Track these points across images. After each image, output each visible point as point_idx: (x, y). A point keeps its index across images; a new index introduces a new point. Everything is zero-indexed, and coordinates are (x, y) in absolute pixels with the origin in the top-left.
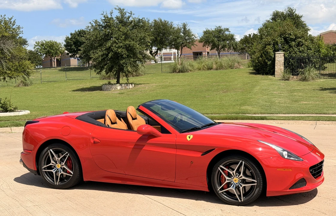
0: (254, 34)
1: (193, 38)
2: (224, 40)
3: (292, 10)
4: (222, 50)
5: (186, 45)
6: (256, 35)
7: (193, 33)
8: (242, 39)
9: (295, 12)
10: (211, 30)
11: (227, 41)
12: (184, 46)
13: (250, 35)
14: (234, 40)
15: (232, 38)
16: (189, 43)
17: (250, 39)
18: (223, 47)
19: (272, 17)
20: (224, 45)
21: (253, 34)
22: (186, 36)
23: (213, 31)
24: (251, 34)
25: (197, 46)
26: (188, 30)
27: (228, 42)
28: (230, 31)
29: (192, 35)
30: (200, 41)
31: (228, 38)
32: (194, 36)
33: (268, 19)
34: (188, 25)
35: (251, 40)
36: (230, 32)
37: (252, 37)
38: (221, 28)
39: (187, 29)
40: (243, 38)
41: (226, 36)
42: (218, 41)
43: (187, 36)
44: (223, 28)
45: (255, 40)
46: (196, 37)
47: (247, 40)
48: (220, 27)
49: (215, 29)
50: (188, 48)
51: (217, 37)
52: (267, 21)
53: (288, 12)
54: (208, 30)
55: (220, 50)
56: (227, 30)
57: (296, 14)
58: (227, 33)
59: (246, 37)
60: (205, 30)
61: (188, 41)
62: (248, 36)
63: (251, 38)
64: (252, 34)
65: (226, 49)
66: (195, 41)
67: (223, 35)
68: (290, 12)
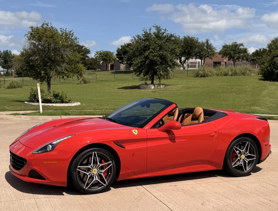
1: (214, 51)
2: (239, 53)
4: (237, 60)
5: (208, 56)
7: (214, 47)
12: (207, 57)
13: (260, 50)
15: (245, 51)
16: (210, 54)
17: (260, 53)
20: (239, 56)
21: (262, 49)
23: (230, 46)
25: (217, 57)
26: (210, 45)
27: (242, 54)
30: (220, 53)
31: (242, 52)
32: (214, 49)
34: (210, 41)
38: (237, 44)
39: (209, 44)
40: (255, 51)
41: (241, 49)
42: (234, 53)
43: (209, 49)
45: (264, 54)
46: (216, 50)
47: (257, 53)
48: (236, 43)
49: (232, 44)
50: (210, 58)
51: (233, 50)
54: (227, 45)
55: (235, 60)
56: (242, 45)
58: (241, 47)
59: (257, 51)
60: (224, 45)
61: (210, 53)
62: (258, 50)
63: (262, 52)
65: (240, 60)
66: (215, 53)
67: (238, 49)
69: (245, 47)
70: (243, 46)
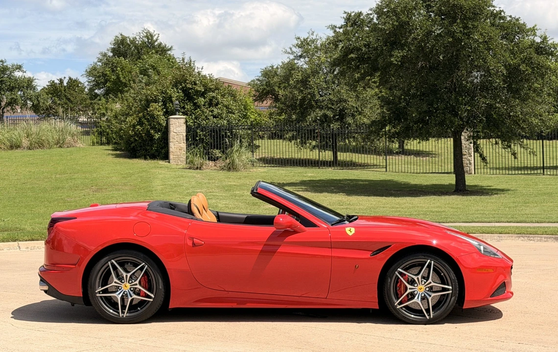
0: (70, 79)
2: (11, 89)
3: (151, 36)
4: (9, 108)
6: (75, 80)
8: (44, 88)
9: (157, 40)
11: (19, 90)
13: (61, 81)
14: (34, 89)
15: (29, 84)
17: (63, 89)
18: (9, 104)
19: (113, 46)
20: (12, 98)
21: (67, 79)
24: (63, 78)
27: (20, 93)
28: (24, 69)
31: (21, 85)
35: (65, 91)
37: (65, 84)
38: (5, 64)
40: (47, 86)
41: (17, 79)
44: (9, 64)
45: (72, 92)
47: (54, 90)
52: (101, 53)
53: (144, 39)
55: (4, 108)
56: (19, 68)
57: (161, 44)
58: (18, 74)
59: (53, 84)
62: (57, 82)
63: (65, 87)
64: (65, 78)
65: (17, 107)
67: (10, 78)
68: (148, 39)
69: (28, 75)
70: (24, 72)
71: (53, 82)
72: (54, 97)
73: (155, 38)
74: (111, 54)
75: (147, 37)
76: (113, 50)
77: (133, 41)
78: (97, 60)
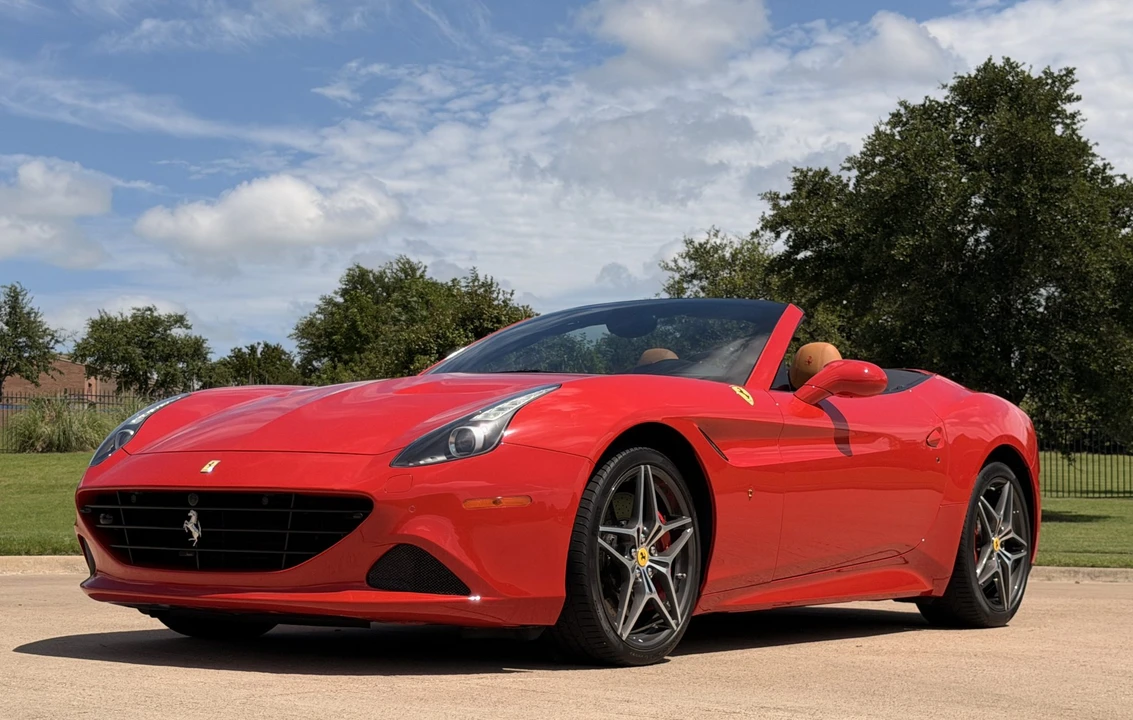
0: (266, 345)
1: (48, 343)
2: (166, 358)
3: (414, 270)
5: (17, 369)
7: (46, 326)
8: (224, 359)
10: (119, 319)
11: (179, 360)
12: (10, 373)
13: (253, 349)
14: (204, 357)
15: (196, 349)
16: (30, 360)
17: (256, 363)
18: (162, 384)
19: (344, 287)
20: (168, 374)
21: (262, 345)
22: (20, 336)
23: (124, 321)
24: (256, 345)
25: (61, 373)
26: (29, 313)
27: (181, 365)
28: (189, 323)
29: (44, 331)
30: (81, 352)
31: (182, 352)
32: (50, 337)
33: (330, 293)
34: (28, 296)
35: (258, 366)
36: (190, 328)
37: (259, 356)
38: (155, 314)
39: (26, 310)
40: (230, 357)
41: (174, 342)
42: (146, 358)
43: (25, 333)
44: (163, 310)
45: (270, 368)
46: (57, 341)
47: (242, 366)
48: (150, 309)
49: (134, 317)
50: (28, 378)
51: (140, 344)
52: (323, 298)
53: (400, 274)
54: (109, 319)
55: (152, 392)
56: (180, 320)
58: (177, 332)
59: (238, 354)
60: (97, 317)
61: (26, 355)
62: (245, 350)
63: (259, 360)
64: (259, 344)
65: (175, 389)
66: (54, 357)
67: (164, 338)
68: (407, 275)
69: (194, 333)
70: (188, 327)
71: (240, 350)
72: (241, 376)
73: (418, 273)
74: (340, 300)
75: (403, 270)
76: (344, 293)
77: (380, 278)
78: (316, 309)
